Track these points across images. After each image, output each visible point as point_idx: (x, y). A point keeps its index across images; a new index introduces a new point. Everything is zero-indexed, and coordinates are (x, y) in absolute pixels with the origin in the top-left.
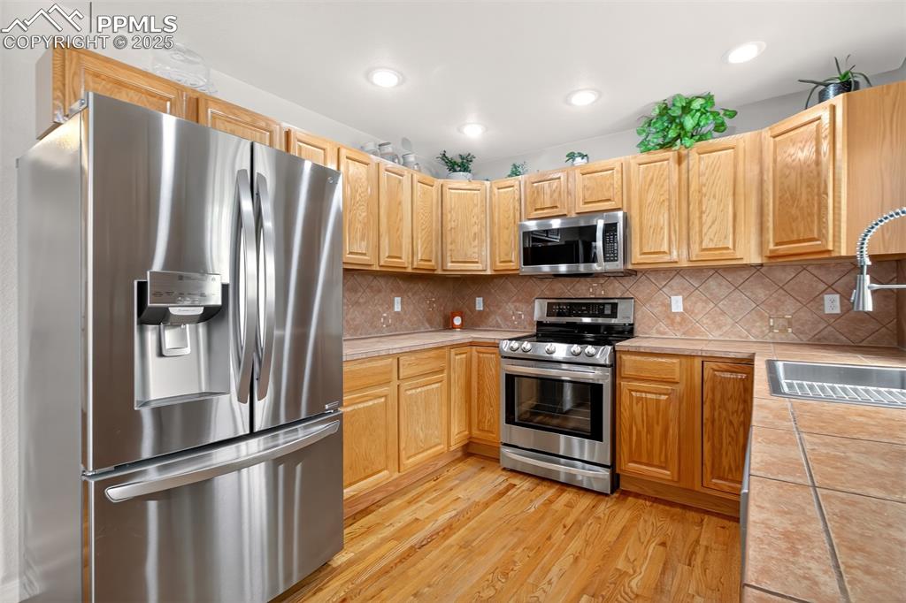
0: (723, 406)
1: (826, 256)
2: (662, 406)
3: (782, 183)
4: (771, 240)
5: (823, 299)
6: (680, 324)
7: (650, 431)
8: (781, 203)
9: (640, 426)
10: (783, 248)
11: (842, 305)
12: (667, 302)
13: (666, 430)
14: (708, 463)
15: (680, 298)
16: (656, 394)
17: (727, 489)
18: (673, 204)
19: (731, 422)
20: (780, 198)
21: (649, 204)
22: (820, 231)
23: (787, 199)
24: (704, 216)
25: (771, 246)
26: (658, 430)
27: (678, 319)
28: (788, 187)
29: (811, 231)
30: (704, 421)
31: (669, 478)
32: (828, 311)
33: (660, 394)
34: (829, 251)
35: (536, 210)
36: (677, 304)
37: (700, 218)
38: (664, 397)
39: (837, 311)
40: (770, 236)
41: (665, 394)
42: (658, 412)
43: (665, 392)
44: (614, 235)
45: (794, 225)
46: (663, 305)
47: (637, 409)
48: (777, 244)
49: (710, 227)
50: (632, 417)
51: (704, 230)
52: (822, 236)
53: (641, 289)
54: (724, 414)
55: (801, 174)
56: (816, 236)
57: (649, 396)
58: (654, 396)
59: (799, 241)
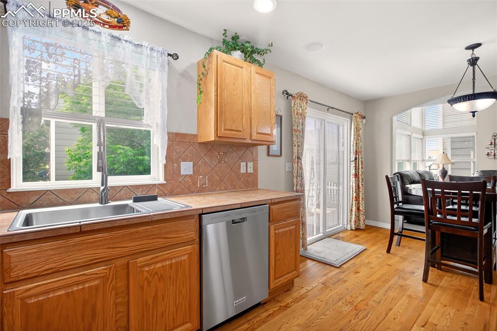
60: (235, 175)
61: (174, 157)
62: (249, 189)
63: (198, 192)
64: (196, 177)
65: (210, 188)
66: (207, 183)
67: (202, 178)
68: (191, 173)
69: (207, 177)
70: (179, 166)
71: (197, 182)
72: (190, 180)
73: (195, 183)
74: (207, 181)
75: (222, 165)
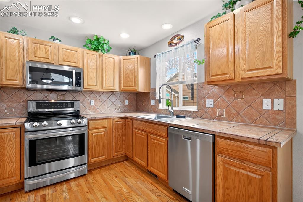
0: (118, 131)
1: (135, 91)
2: (103, 136)
3: (125, 72)
4: (123, 86)
5: (125, 101)
6: (93, 109)
7: (99, 145)
8: (125, 77)
9: (96, 145)
10: (126, 88)
11: (128, 102)
12: (89, 102)
13: (104, 143)
14: (114, 149)
15: (93, 101)
16: (100, 132)
17: (119, 154)
18: (98, 70)
19: (120, 135)
20: (125, 75)
21: (91, 68)
22: (135, 85)
23: (126, 76)
24: (107, 76)
25: (123, 87)
26: (101, 144)
27: (92, 108)
28: (127, 73)
29: (133, 85)
30: (114, 137)
31: (105, 158)
32: (126, 104)
33: (102, 132)
34: (136, 90)
35: (35, 57)
36: (92, 103)
37: (106, 76)
38: (103, 133)
39: (128, 104)
40: (122, 84)
41: (103, 132)
42: (101, 138)
43: (103, 131)
44: (79, 77)
45: (129, 83)
46: (88, 103)
47: (94, 139)
48: (124, 87)
49: (108, 80)
50: (93, 143)
51: (107, 80)
52: (135, 86)
53: (81, 97)
54: (118, 133)
55: (130, 71)
56: (134, 86)
57: (98, 134)
58: (100, 133)
59: (130, 87)
60: (254, 110)
61: (202, 97)
62: (277, 127)
63: (217, 119)
64: (216, 109)
65: (227, 118)
66: (224, 114)
67: (220, 111)
68: (212, 106)
69: (224, 109)
70: (205, 102)
71: (217, 113)
72: (212, 111)
73: (215, 113)
74: (224, 112)
75: (239, 101)
